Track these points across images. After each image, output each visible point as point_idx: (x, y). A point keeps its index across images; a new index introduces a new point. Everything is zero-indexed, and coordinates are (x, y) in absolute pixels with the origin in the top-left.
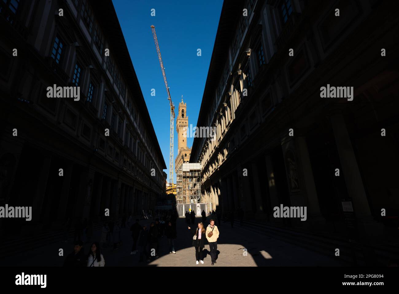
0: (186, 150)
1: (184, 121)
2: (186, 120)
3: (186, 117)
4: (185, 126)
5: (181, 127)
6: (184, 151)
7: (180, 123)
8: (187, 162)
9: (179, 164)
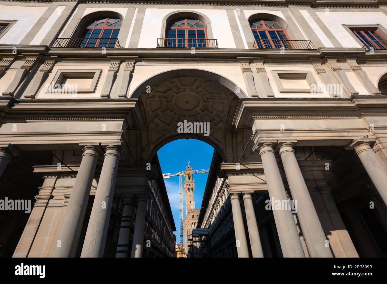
0: (194, 212)
1: (191, 184)
2: (192, 182)
3: (192, 180)
4: (192, 188)
5: (188, 189)
6: (192, 212)
7: (187, 185)
8: (195, 223)
9: (187, 225)
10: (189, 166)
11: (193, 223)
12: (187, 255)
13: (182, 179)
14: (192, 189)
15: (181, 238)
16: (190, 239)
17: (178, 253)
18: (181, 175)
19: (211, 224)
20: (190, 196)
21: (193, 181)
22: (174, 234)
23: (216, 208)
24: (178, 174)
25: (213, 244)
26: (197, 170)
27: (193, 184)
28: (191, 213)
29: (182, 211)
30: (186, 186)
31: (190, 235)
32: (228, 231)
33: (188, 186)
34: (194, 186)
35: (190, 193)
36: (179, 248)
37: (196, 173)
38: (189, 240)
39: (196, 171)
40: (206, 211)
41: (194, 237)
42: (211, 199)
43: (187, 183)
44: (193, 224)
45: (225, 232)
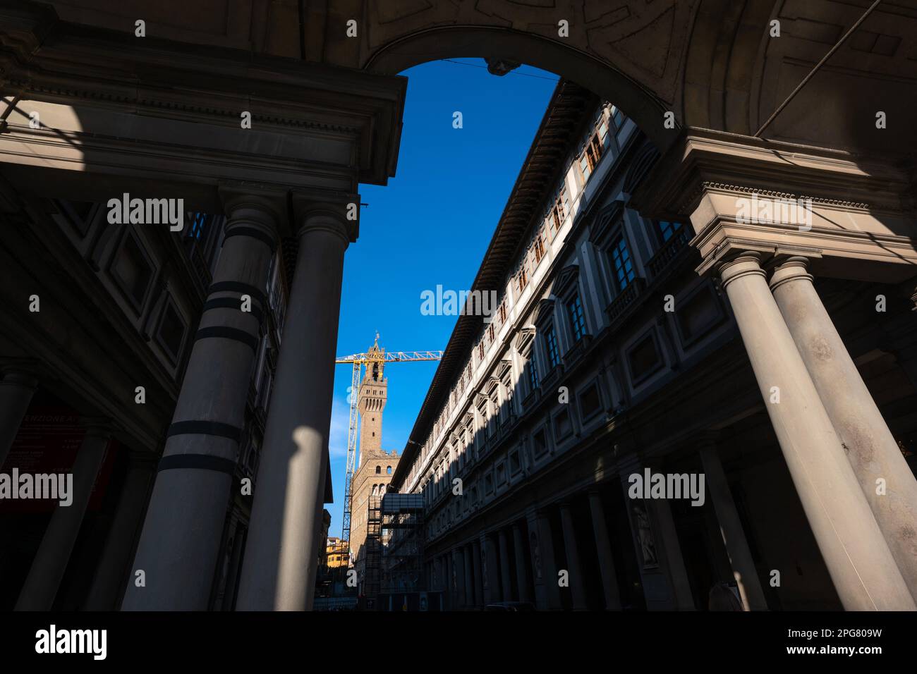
0: (380, 458)
1: (378, 390)
2: (382, 387)
3: (382, 381)
4: (379, 400)
5: (370, 403)
6: (376, 457)
7: (368, 392)
8: (382, 485)
9: (361, 489)
10: (376, 344)
11: (375, 485)
12: (353, 562)
13: (359, 372)
14: (378, 403)
15: (347, 519)
16: (375, 520)
17: (329, 557)
18: (359, 361)
19: (436, 481)
20: (373, 420)
21: (384, 383)
22: (326, 510)
23: (459, 438)
24: (350, 358)
25: (436, 531)
26: (400, 353)
27: (384, 390)
28: (374, 461)
29: (354, 452)
30: (366, 395)
31: (376, 509)
32: (498, 495)
33: (371, 394)
34: (385, 395)
35: (376, 413)
36: (334, 547)
37: (397, 360)
38: (371, 520)
39: (397, 355)
40: (420, 450)
41: (386, 514)
42: (441, 419)
43: (368, 388)
44: (377, 488)
45: (487, 498)
